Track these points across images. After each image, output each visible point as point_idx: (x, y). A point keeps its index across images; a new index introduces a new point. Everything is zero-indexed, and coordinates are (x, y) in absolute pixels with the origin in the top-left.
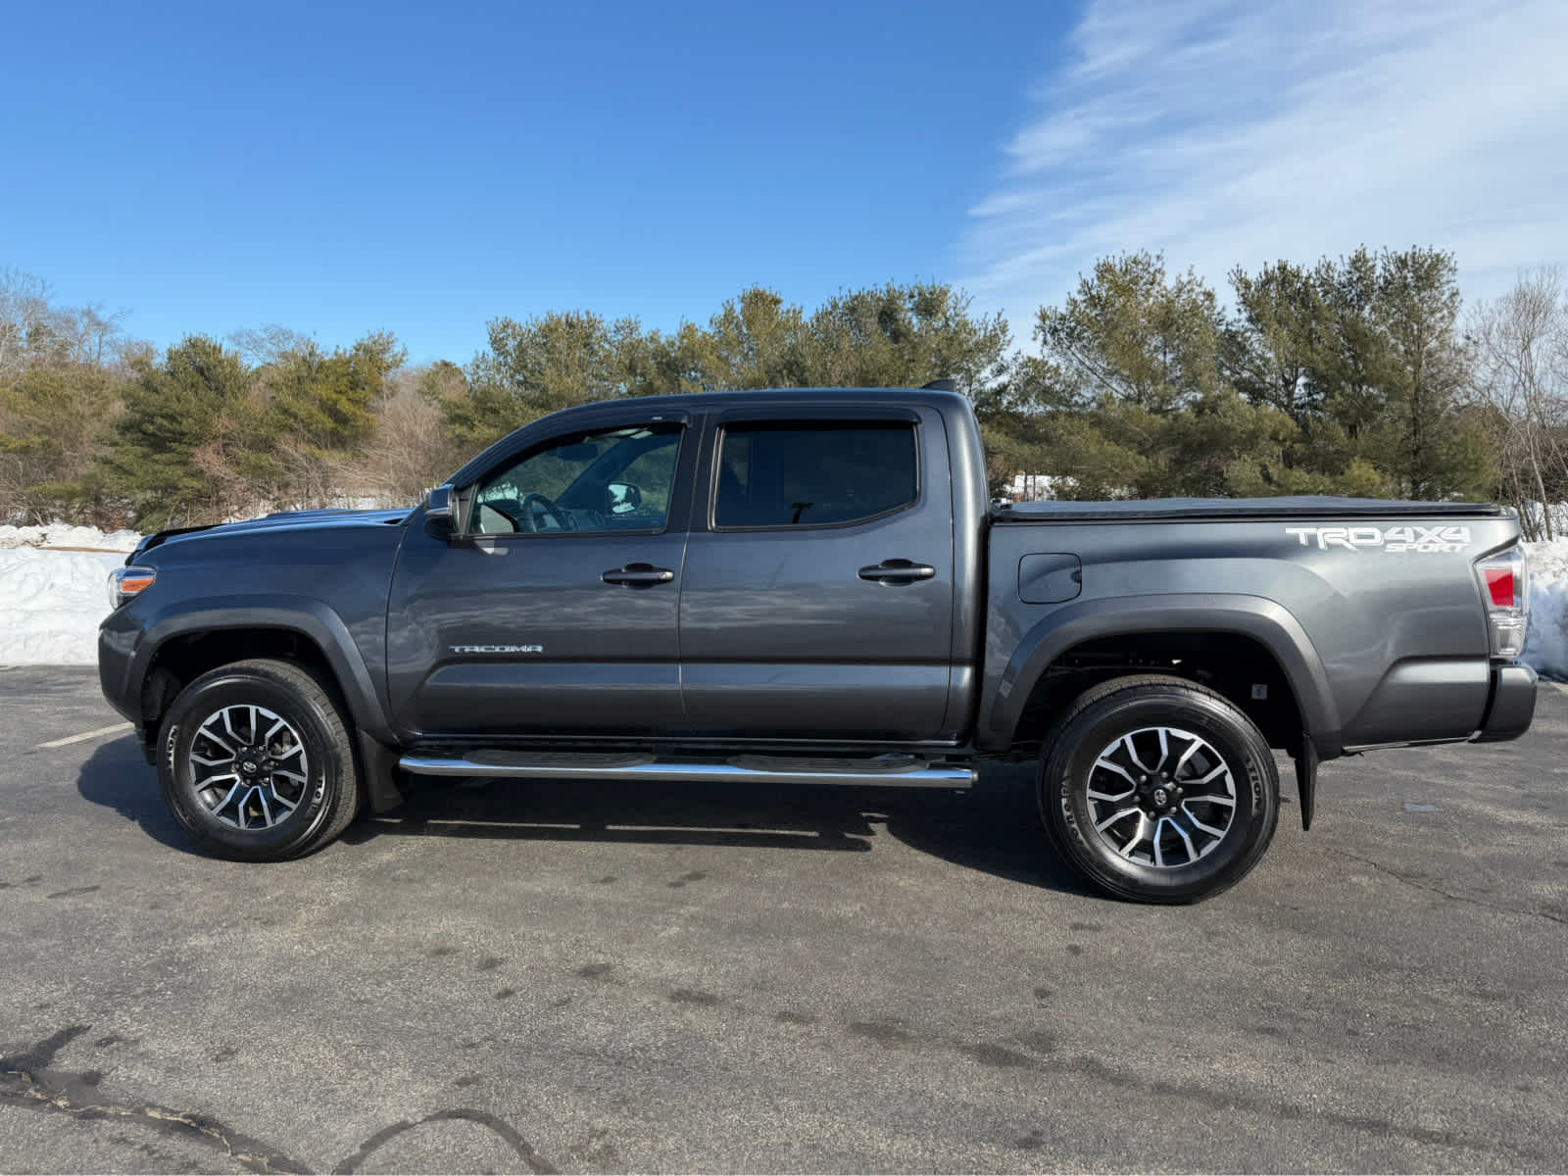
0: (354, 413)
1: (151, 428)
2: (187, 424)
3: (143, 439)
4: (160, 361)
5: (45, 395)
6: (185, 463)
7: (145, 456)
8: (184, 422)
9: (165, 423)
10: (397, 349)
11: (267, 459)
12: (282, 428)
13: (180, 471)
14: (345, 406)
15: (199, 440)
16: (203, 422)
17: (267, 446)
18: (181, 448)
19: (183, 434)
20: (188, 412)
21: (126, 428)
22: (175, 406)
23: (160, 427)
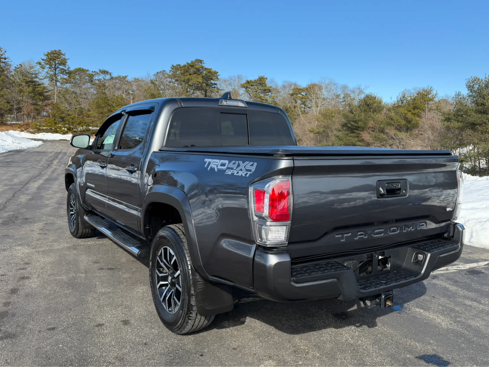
0: (412, 119)
1: (349, 125)
2: (360, 124)
3: (348, 129)
4: (356, 103)
5: (327, 116)
6: (358, 137)
7: (348, 134)
8: (360, 123)
9: (353, 123)
10: (434, 92)
11: (382, 136)
12: (389, 124)
13: (356, 139)
14: (409, 115)
15: (363, 129)
16: (365, 124)
17: (382, 131)
18: (358, 132)
19: (359, 127)
20: (361, 120)
21: (344, 125)
22: (357, 118)
23: (352, 125)
